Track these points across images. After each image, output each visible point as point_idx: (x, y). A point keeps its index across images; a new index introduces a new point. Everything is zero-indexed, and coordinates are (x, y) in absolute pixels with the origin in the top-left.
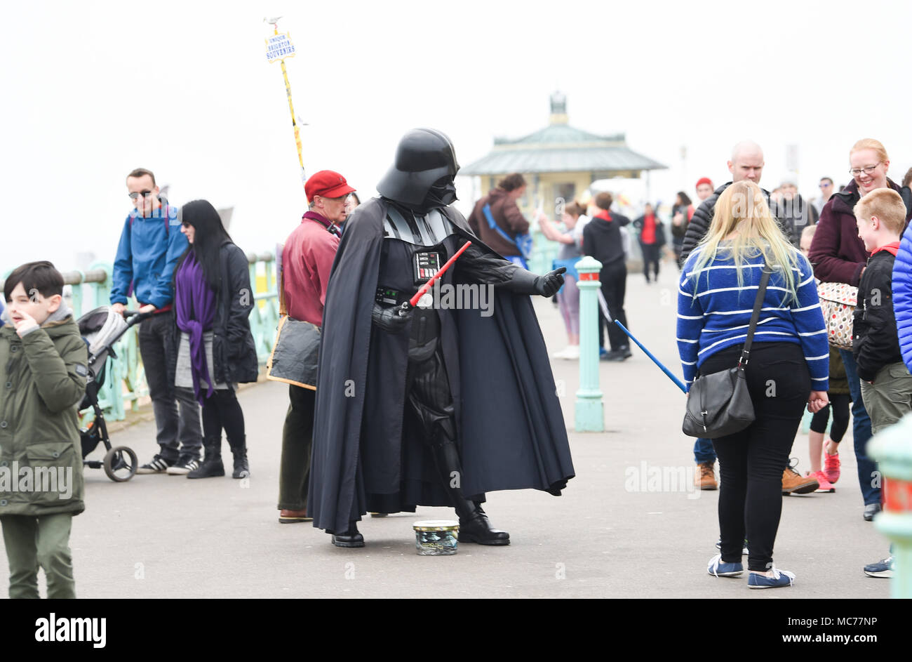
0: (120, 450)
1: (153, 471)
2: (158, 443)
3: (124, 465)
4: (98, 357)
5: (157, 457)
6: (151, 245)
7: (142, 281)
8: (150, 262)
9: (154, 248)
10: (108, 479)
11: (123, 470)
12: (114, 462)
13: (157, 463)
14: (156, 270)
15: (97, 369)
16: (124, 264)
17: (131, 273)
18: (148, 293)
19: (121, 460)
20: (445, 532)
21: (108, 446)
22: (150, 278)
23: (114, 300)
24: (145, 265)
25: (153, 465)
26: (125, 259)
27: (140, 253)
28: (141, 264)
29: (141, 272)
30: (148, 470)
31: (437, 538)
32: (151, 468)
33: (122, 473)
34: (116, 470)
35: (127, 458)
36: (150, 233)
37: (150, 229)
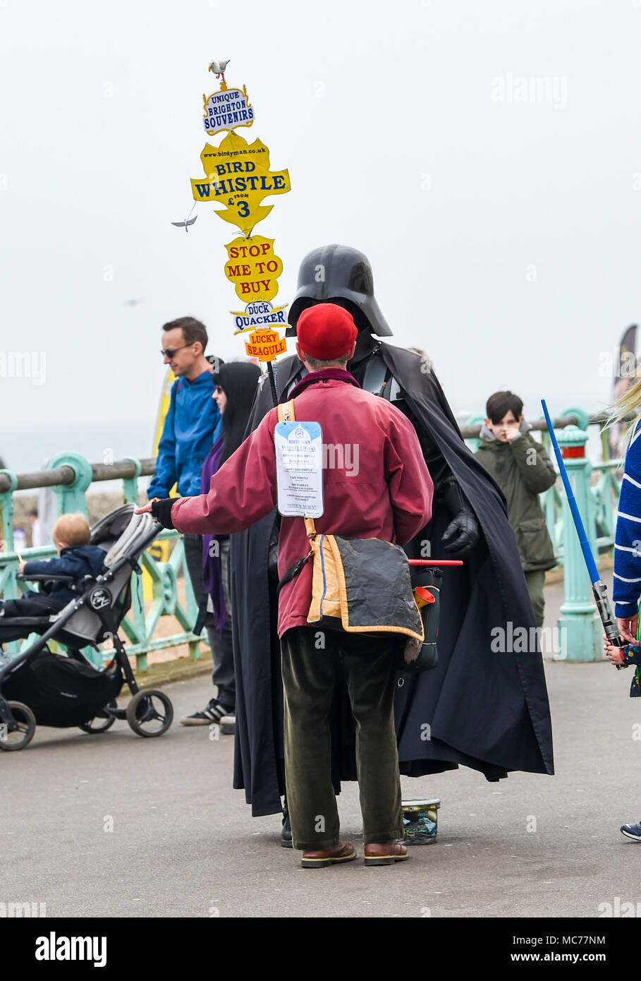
0: (149, 695)
1: (207, 721)
2: (214, 684)
3: (155, 715)
4: (116, 572)
5: (213, 703)
6: (195, 420)
7: (185, 468)
8: (192, 442)
9: (196, 428)
10: (135, 734)
11: (154, 722)
12: (142, 710)
13: (212, 710)
15: (116, 590)
16: (167, 445)
17: (173, 458)
18: (188, 484)
19: (150, 709)
21: (134, 689)
22: (191, 465)
23: (151, 494)
24: (187, 446)
25: (207, 714)
27: (183, 430)
28: (183, 444)
29: (182, 456)
30: (201, 720)
32: (206, 717)
33: (152, 726)
34: (143, 721)
35: (159, 707)
36: (194, 402)
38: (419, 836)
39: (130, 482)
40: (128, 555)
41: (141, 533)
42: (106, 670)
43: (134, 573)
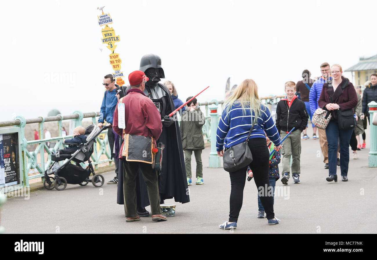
0: (98, 176)
1: (114, 183)
2: (116, 173)
3: (99, 181)
4: (89, 142)
5: (115, 178)
6: (112, 102)
7: (108, 115)
8: (111, 108)
9: (112, 104)
10: (94, 186)
11: (99, 183)
12: (96, 180)
13: (115, 180)
14: (113, 111)
15: (89, 147)
16: (103, 108)
17: (105, 112)
18: (109, 119)
19: (98, 179)
20: (169, 208)
21: (94, 174)
22: (110, 114)
23: (99, 121)
24: (109, 109)
25: (114, 181)
26: (104, 106)
27: (108, 105)
28: (108, 108)
29: (108, 111)
30: (112, 183)
31: (167, 211)
32: (113, 182)
33: (98, 184)
34: (96, 183)
35: (101, 179)
36: (112, 97)
37: (112, 96)
38: (170, 214)
39: (94, 118)
40: (93, 138)
41: (96, 132)
42: (86, 169)
43: (94, 143)
